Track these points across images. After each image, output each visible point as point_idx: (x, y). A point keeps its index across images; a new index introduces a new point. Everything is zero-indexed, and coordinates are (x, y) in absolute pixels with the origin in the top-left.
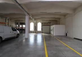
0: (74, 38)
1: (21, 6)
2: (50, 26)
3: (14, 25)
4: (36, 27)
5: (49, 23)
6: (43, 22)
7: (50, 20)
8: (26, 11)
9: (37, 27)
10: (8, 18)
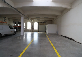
0: (61, 36)
1: (16, 10)
2: (46, 25)
3: (12, 24)
4: (32, 26)
5: (44, 22)
6: (39, 22)
7: (46, 20)
8: (21, 13)
9: (34, 26)
10: (6, 18)
